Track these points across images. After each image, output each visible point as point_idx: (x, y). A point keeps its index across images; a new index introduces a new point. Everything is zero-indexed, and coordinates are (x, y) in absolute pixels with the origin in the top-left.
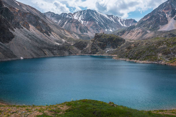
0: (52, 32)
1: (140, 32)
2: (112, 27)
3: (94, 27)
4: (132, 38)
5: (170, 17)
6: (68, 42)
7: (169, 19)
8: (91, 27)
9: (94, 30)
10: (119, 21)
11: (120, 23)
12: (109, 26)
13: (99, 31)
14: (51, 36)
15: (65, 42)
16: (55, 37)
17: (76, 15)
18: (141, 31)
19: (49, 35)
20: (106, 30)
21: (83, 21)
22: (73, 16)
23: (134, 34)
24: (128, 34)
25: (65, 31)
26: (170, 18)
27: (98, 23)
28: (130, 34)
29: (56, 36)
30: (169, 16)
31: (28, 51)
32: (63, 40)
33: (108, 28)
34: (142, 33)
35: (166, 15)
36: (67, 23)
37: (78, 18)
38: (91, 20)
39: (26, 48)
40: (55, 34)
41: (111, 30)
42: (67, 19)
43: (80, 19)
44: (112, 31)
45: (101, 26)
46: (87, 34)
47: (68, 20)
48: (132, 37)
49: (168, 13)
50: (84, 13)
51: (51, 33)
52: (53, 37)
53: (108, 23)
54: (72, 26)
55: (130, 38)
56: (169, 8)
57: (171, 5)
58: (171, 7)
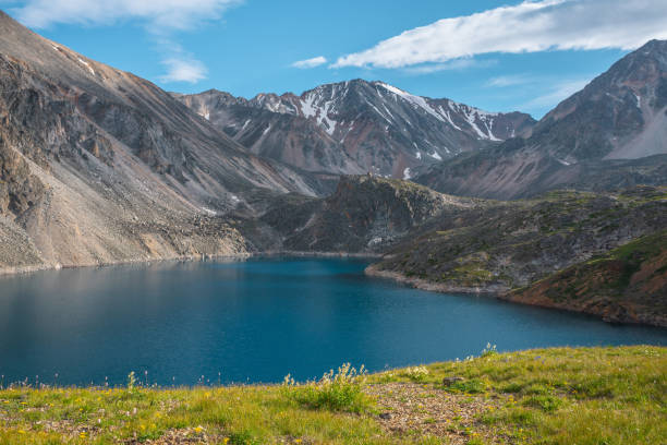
0: (196, 170)
1: (531, 166)
2: (442, 144)
3: (373, 143)
4: (503, 186)
5: (651, 105)
6: (249, 206)
7: (648, 113)
8: (363, 145)
9: (372, 154)
10: (471, 119)
11: (475, 127)
12: (430, 139)
13: (391, 160)
14: (192, 182)
15: (240, 206)
16: (203, 186)
17: (309, 101)
18: (537, 160)
19: (183, 181)
20: (419, 155)
21: (335, 122)
22: (300, 106)
23: (511, 170)
24: (492, 172)
25: (255, 163)
26: (650, 110)
27: (391, 128)
28: (497, 172)
29: (210, 183)
30: (648, 101)
31: (86, 240)
32: (234, 197)
33: (424, 148)
34: (539, 167)
35: (638, 98)
36: (272, 131)
37: (318, 112)
38: (362, 118)
39: (78, 232)
40: (205, 175)
41: (436, 156)
42: (271, 115)
43: (324, 114)
44: (439, 158)
45: (400, 138)
46: (342, 170)
47: (276, 121)
48: (503, 181)
49: (643, 92)
50: (338, 94)
51: (191, 173)
52: (196, 186)
53: (428, 129)
54: (288, 142)
55: (497, 187)
56: (650, 73)
57: (658, 62)
58: (657, 69)
